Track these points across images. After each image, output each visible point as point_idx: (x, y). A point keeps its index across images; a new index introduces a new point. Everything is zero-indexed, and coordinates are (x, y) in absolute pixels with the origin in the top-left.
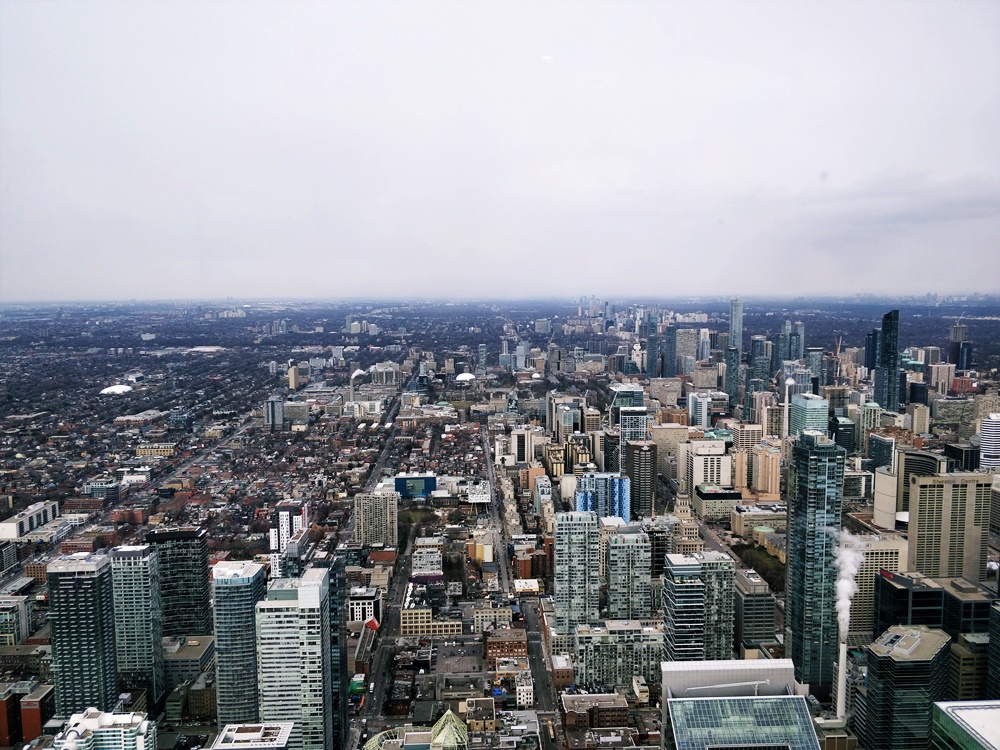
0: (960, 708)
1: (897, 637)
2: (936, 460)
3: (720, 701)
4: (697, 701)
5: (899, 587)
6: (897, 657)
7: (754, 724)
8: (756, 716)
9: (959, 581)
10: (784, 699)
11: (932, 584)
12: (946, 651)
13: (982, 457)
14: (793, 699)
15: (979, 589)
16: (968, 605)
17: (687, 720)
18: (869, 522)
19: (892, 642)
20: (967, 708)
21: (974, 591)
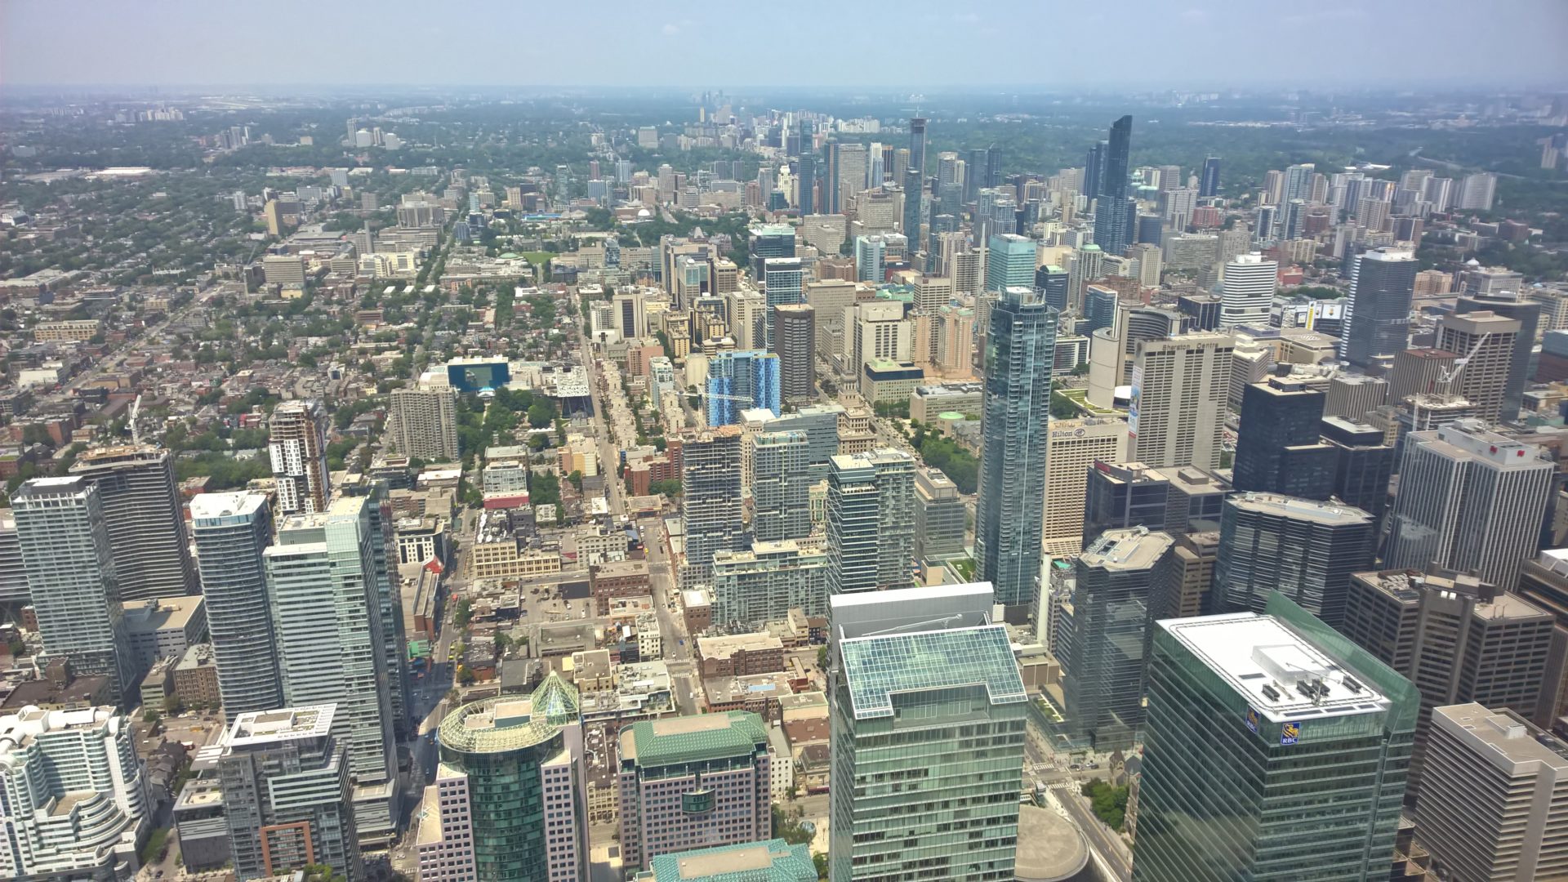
0: (1186, 626)
1: (1113, 543)
2: (1165, 317)
3: (904, 638)
4: (877, 641)
5: (1116, 481)
6: (1107, 567)
7: (945, 662)
8: (948, 653)
9: (1187, 471)
10: (981, 630)
11: (1156, 476)
12: (1169, 556)
13: (1223, 312)
14: (992, 629)
15: (1210, 479)
16: (1195, 499)
17: (864, 663)
19: (1106, 549)
20: (1192, 625)
21: (1204, 481)
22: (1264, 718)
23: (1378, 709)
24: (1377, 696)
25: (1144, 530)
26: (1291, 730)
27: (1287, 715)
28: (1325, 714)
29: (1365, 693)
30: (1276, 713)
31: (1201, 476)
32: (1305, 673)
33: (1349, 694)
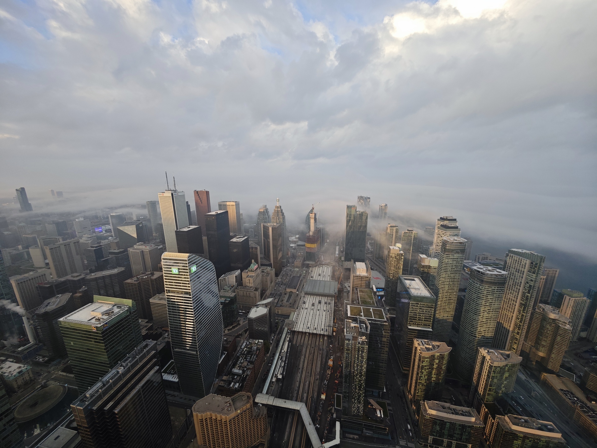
0: (69, 316)
1: (49, 303)
2: (57, 238)
5: (47, 286)
6: (49, 310)
9: (75, 274)
11: (62, 279)
12: (71, 298)
15: (82, 274)
16: (79, 280)
18: (33, 267)
19: (46, 306)
20: (71, 315)
21: (80, 275)
22: (96, 327)
23: (127, 309)
24: (126, 307)
25: (60, 295)
26: (105, 325)
27: (103, 323)
28: (114, 317)
29: (123, 308)
30: (100, 324)
31: (80, 274)
32: (107, 311)
33: (119, 310)
